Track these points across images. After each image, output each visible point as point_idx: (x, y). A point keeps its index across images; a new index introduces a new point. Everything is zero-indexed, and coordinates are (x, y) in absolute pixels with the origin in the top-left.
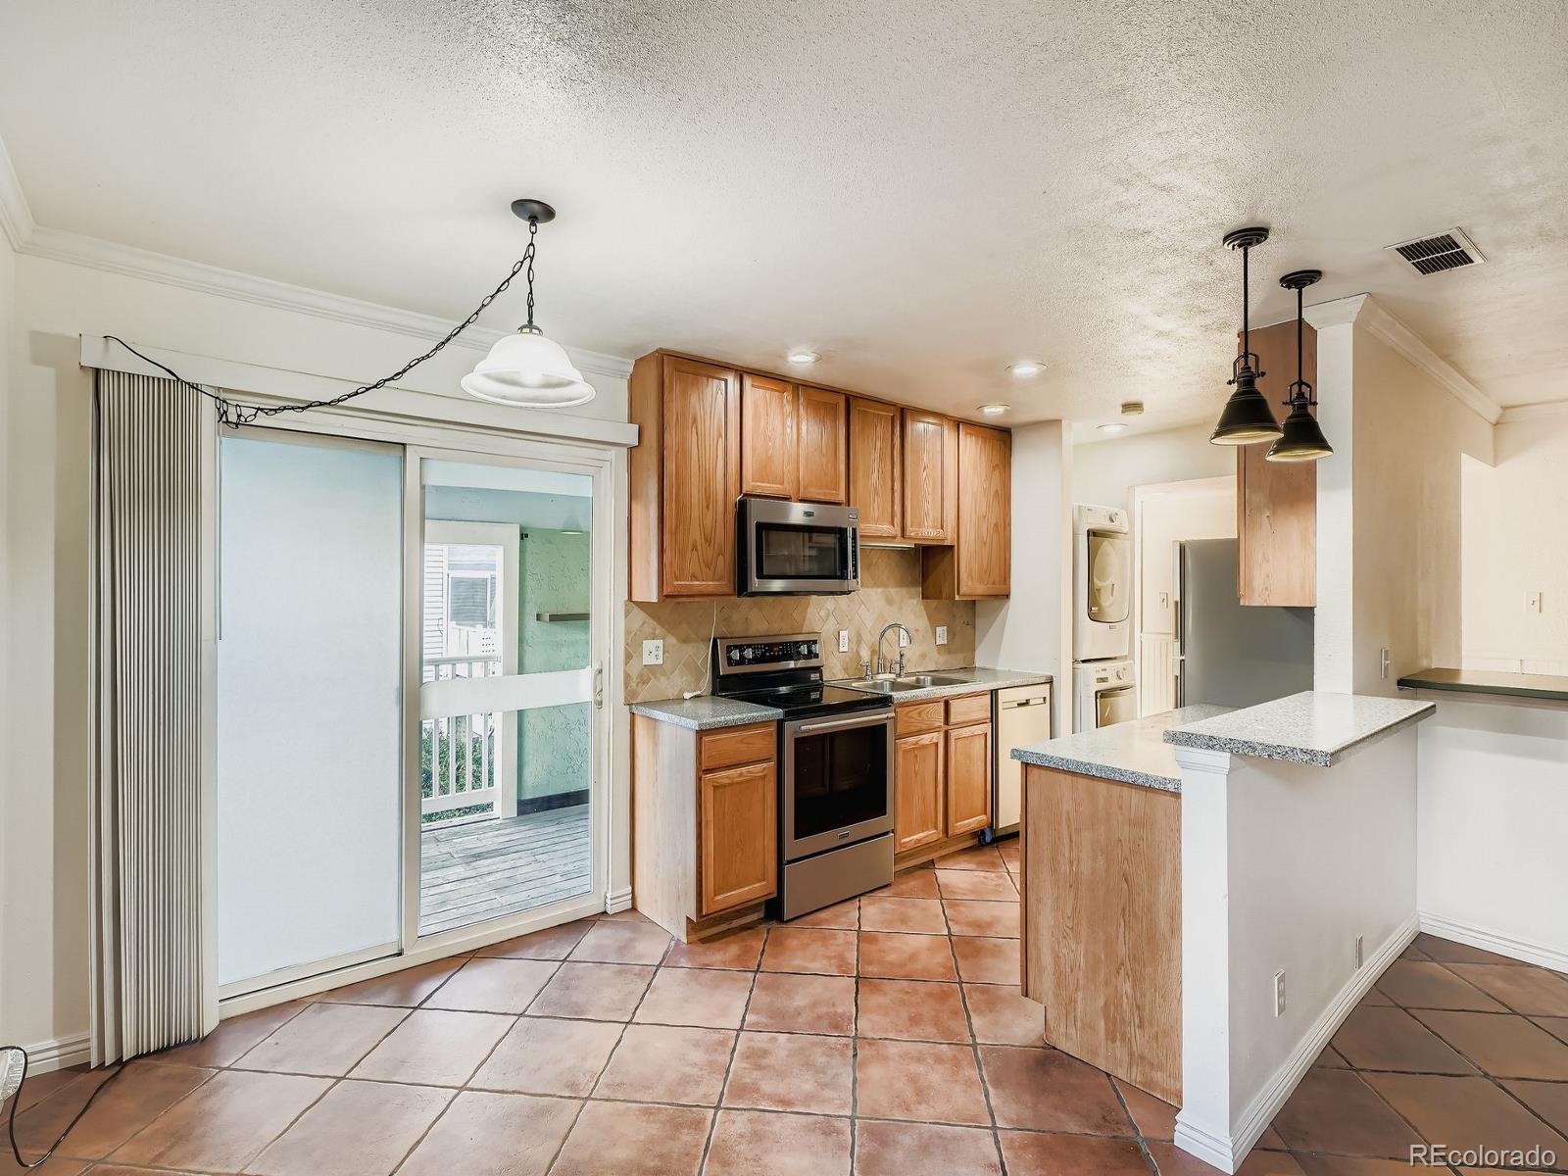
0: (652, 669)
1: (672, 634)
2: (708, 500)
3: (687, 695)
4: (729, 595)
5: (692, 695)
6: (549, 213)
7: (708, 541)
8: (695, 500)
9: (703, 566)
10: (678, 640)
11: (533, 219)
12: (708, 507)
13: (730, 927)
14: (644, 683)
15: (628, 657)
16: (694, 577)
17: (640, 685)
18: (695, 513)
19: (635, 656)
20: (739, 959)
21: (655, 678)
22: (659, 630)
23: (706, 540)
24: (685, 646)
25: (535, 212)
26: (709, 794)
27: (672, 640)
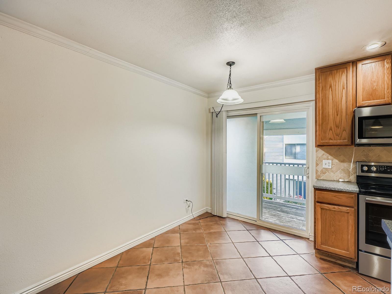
0: (326, 169)
1: (336, 159)
2: (337, 112)
3: (341, 180)
4: (349, 145)
5: (343, 180)
6: (233, 63)
7: (337, 127)
8: (331, 113)
9: (335, 135)
10: (339, 161)
11: (231, 65)
12: (337, 115)
13: (336, 261)
14: (323, 173)
15: (317, 165)
16: (330, 139)
17: (322, 174)
18: (331, 117)
19: (319, 164)
20: (323, 268)
21: (328, 172)
22: (330, 157)
23: (337, 126)
24: (342, 164)
25: (230, 64)
26: (319, 210)
27: (336, 161)
